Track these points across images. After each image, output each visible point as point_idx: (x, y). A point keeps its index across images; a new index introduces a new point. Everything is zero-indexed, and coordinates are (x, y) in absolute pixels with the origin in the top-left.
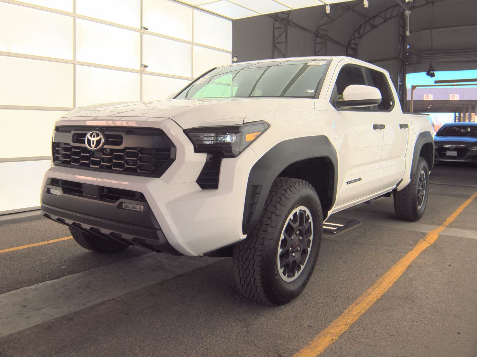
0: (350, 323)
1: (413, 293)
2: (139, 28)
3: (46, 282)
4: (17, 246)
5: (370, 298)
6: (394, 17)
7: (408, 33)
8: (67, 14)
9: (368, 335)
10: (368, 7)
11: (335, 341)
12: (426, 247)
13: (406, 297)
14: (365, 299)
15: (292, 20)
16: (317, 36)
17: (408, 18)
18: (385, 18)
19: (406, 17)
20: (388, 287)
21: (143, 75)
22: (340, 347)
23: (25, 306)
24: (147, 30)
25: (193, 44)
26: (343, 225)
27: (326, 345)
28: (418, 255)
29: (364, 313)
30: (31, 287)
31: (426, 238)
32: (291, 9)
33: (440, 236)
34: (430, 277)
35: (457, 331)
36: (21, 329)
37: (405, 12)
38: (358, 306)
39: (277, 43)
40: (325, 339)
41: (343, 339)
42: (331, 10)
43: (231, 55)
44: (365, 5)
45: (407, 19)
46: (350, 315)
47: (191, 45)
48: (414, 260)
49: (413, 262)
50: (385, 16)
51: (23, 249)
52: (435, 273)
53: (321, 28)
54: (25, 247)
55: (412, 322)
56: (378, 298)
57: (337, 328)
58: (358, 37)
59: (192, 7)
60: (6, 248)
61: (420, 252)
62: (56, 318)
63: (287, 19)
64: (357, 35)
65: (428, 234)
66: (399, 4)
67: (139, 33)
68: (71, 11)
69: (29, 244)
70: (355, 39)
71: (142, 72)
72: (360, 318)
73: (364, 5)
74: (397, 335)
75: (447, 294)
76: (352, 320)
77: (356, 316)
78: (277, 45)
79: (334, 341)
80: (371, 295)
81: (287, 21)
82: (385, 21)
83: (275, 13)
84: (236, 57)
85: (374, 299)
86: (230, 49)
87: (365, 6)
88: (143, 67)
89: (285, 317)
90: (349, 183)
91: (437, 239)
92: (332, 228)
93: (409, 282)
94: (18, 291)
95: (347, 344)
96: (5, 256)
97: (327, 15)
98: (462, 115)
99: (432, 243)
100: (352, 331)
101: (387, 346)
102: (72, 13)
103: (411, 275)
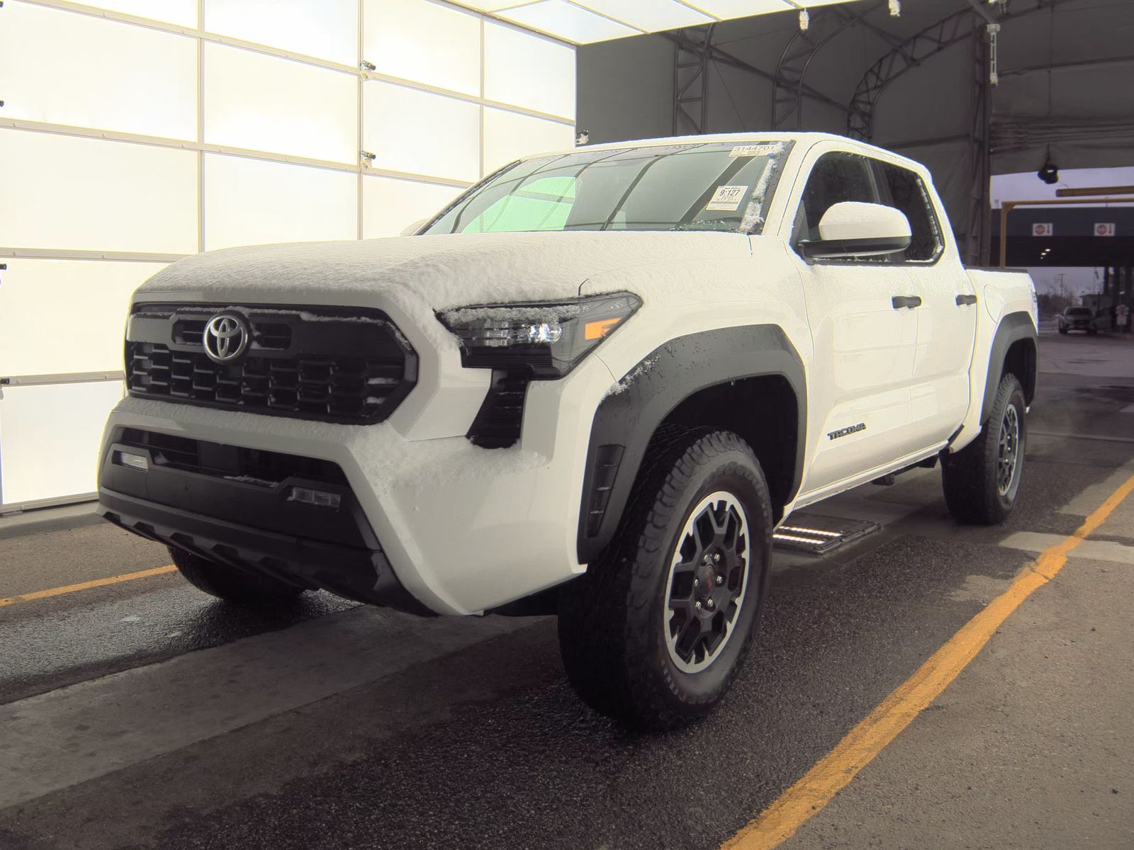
0: (857, 768)
1: (1006, 697)
2: (355, 64)
3: (134, 671)
4: (66, 585)
5: (903, 708)
6: (961, 38)
7: (994, 78)
8: (183, 32)
9: (898, 795)
10: (899, 15)
11: (821, 811)
12: (1037, 586)
13: (989, 707)
14: (893, 711)
15: (718, 47)
16: (779, 85)
17: (993, 41)
18: (939, 42)
19: (990, 39)
20: (947, 683)
21: (365, 177)
22: (833, 825)
23: (82, 728)
24: (373, 71)
25: (482, 102)
26: (840, 533)
27: (799, 820)
28: (1019, 605)
29: (891, 743)
30: (98, 682)
31: (1037, 564)
32: (715, 21)
33: (1070, 560)
34: (1046, 657)
35: (1111, 786)
36: (74, 782)
37: (988, 26)
38: (875, 726)
39: (681, 101)
40: (798, 806)
41: (839, 806)
42: (810, 21)
43: (572, 130)
44: (892, 11)
45: (992, 45)
46: (855, 747)
47: (479, 106)
48: (1010, 617)
49: (1007, 623)
50: (941, 37)
51: (79, 591)
52: (1059, 647)
53: (789, 64)
54: (84, 587)
55: (1004, 765)
56: (923, 708)
57: (826, 779)
58: (876, 87)
59: (480, 15)
60: (39, 590)
61: (1024, 597)
62: (159, 756)
63: (706, 42)
64: (872, 81)
65: (1041, 557)
66: (973, 7)
67: (356, 78)
68: (193, 24)
69: (94, 578)
70: (868, 91)
71: (361, 171)
72: (880, 756)
73: (889, 11)
74: (968, 796)
75: (1087, 697)
76: (862, 760)
77: (870, 750)
78: (682, 105)
79: (818, 810)
80: (906, 700)
81: (707, 48)
82: (939, 49)
83: (679, 29)
84: (586, 134)
85: (913, 709)
86: (571, 115)
87: (892, 14)
88: (364, 158)
89: (701, 753)
90: (834, 436)
91: (1063, 566)
92: (814, 541)
93: (997, 670)
94: (67, 690)
95: (850, 817)
96: (37, 608)
97: (803, 34)
98: (1123, 272)
99: (1051, 576)
100: (862, 787)
101: (944, 821)
102: (197, 29)
103: (1001, 653)
